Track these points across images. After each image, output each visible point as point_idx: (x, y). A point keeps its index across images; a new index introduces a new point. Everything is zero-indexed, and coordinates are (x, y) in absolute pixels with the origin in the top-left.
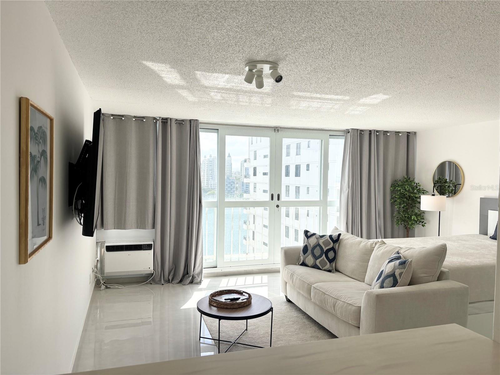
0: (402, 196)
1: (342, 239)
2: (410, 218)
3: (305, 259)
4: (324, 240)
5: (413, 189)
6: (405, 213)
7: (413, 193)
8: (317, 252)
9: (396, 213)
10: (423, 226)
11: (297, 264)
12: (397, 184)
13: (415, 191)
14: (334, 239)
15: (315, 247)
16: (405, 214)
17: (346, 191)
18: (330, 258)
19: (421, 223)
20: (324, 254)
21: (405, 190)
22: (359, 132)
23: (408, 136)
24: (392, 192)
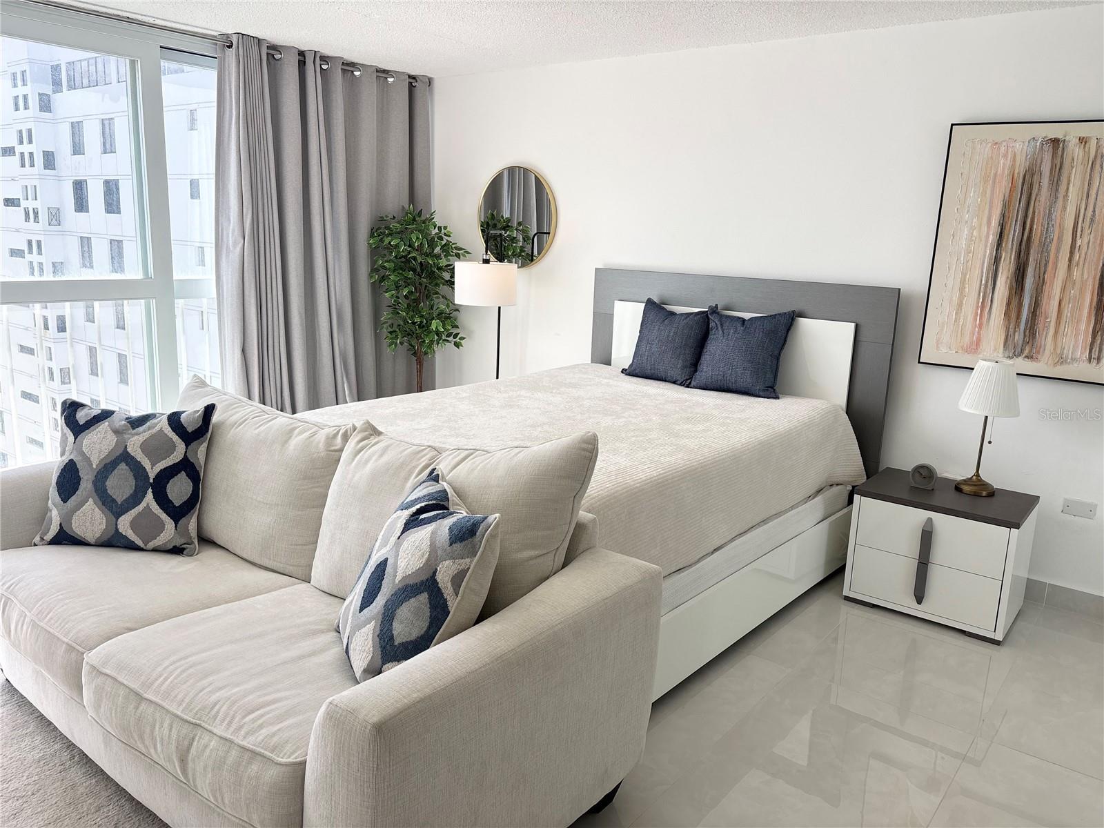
0: (404, 263)
1: (219, 425)
2: (425, 327)
3: (67, 518)
4: (147, 435)
5: (432, 244)
6: (411, 313)
7: (431, 255)
8: (121, 484)
9: (386, 314)
10: (457, 345)
11: (37, 539)
12: (387, 228)
13: (437, 250)
14: (190, 430)
15: (108, 468)
16: (412, 317)
17: (235, 247)
18: (177, 503)
19: (451, 339)
20: (150, 490)
21: (410, 246)
22: (264, 51)
23: (411, 87)
24: (374, 252)
